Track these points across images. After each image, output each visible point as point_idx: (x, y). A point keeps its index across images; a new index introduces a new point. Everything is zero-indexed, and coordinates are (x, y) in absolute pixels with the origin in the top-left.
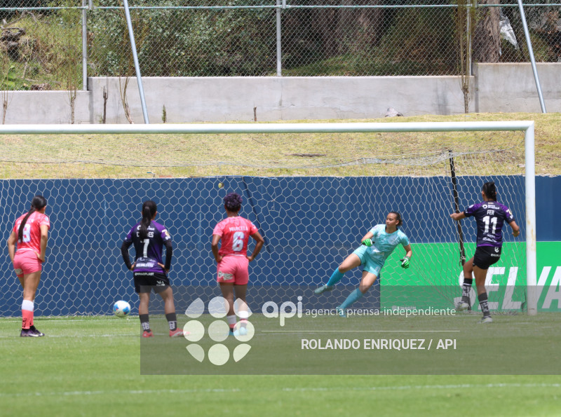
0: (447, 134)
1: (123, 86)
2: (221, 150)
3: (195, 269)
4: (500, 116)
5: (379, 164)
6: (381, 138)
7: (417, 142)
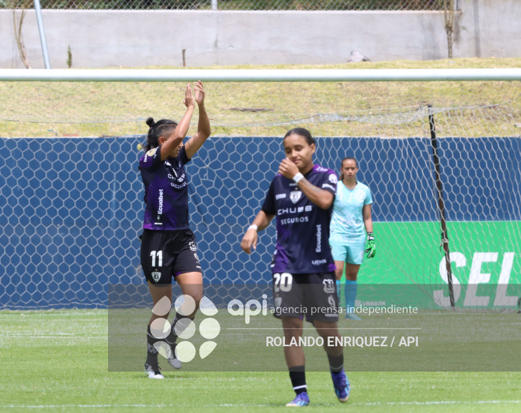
0: (426, 85)
1: (18, 22)
2: (141, 103)
3: (108, 252)
4: (493, 63)
5: (340, 121)
6: (343, 90)
7: (387, 94)
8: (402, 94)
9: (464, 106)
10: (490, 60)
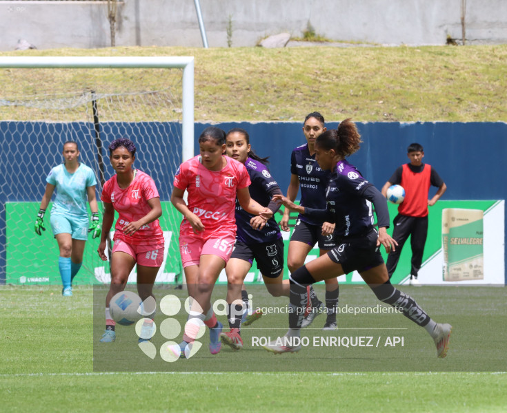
5: (8, 106)
6: (11, 76)
7: (53, 81)
8: (67, 80)
9: (126, 92)
10: (150, 49)
